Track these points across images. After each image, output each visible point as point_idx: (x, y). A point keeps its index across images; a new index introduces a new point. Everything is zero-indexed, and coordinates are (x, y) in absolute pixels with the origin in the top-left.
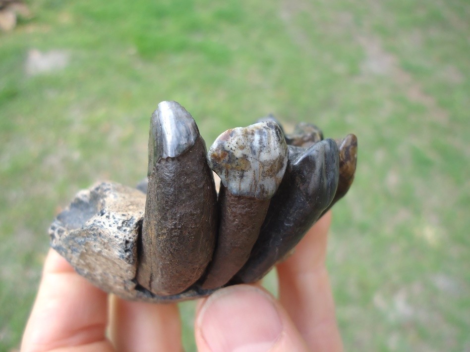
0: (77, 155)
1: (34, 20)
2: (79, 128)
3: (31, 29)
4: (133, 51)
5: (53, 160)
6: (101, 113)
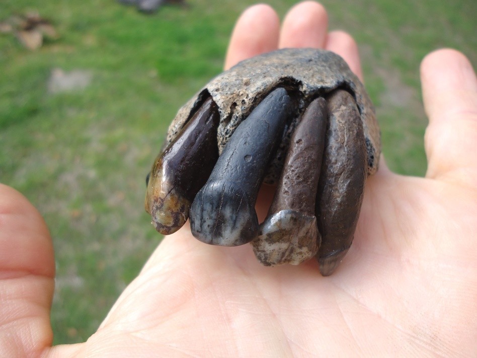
0: (93, 174)
1: (60, 41)
2: (96, 147)
3: (56, 49)
4: (154, 73)
5: (69, 178)
6: (119, 132)
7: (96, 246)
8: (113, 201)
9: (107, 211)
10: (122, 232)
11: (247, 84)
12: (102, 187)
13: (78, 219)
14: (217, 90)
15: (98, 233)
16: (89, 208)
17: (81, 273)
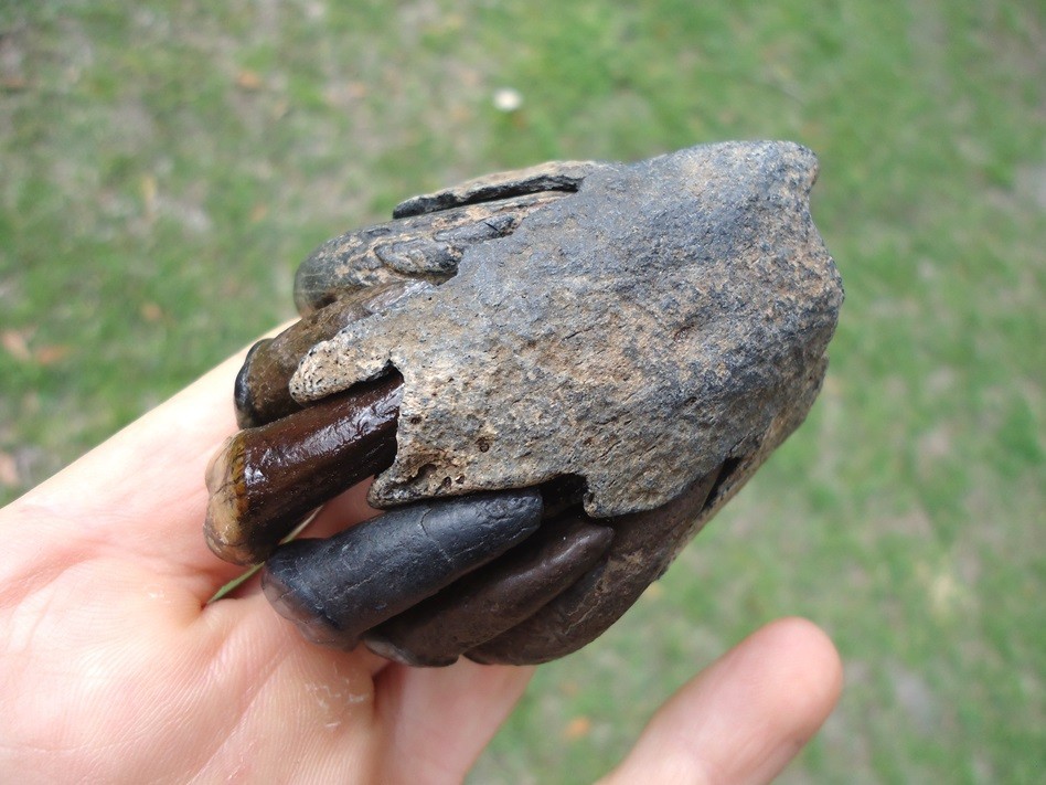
7: (264, 171)
8: (335, 93)
9: (317, 109)
10: (329, 168)
11: (483, 444)
12: (325, 50)
13: (249, 93)
14: (415, 420)
15: (279, 143)
16: (280, 82)
17: (211, 207)
